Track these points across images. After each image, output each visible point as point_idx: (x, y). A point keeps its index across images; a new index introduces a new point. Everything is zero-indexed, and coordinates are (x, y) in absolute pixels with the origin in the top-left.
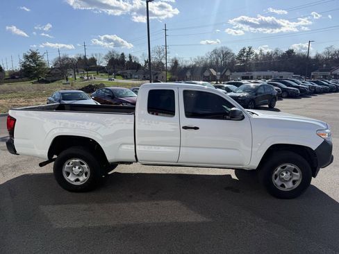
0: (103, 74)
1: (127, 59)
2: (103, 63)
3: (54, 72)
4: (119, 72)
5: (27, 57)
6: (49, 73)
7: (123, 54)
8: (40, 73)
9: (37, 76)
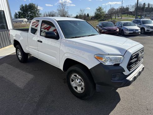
0: (130, 16)
1: (147, 6)
2: (132, 10)
3: (107, 16)
4: (139, 14)
5: (97, 10)
6: (105, 16)
7: (144, 4)
8: (101, 16)
9: (100, 18)
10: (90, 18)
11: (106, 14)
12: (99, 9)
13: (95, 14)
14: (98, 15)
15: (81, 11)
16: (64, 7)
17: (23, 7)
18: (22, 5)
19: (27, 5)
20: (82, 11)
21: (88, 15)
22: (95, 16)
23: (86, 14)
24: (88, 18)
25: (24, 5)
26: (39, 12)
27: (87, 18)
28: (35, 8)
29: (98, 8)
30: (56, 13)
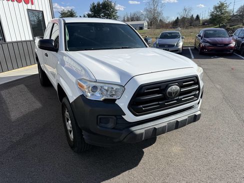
5: (215, 8)
6: (230, 20)
8: (223, 20)
9: (219, 22)
10: (201, 22)
11: (234, 16)
12: (219, 7)
13: (212, 15)
14: (216, 16)
15: (185, 10)
16: (156, 5)
17: (94, 7)
18: (94, 4)
19: (101, 3)
20: (188, 10)
21: (198, 17)
22: (210, 19)
23: (195, 16)
24: (197, 22)
25: (96, 4)
26: (117, 14)
27: (195, 22)
28: (112, 7)
29: (218, 5)
30: (142, 15)
